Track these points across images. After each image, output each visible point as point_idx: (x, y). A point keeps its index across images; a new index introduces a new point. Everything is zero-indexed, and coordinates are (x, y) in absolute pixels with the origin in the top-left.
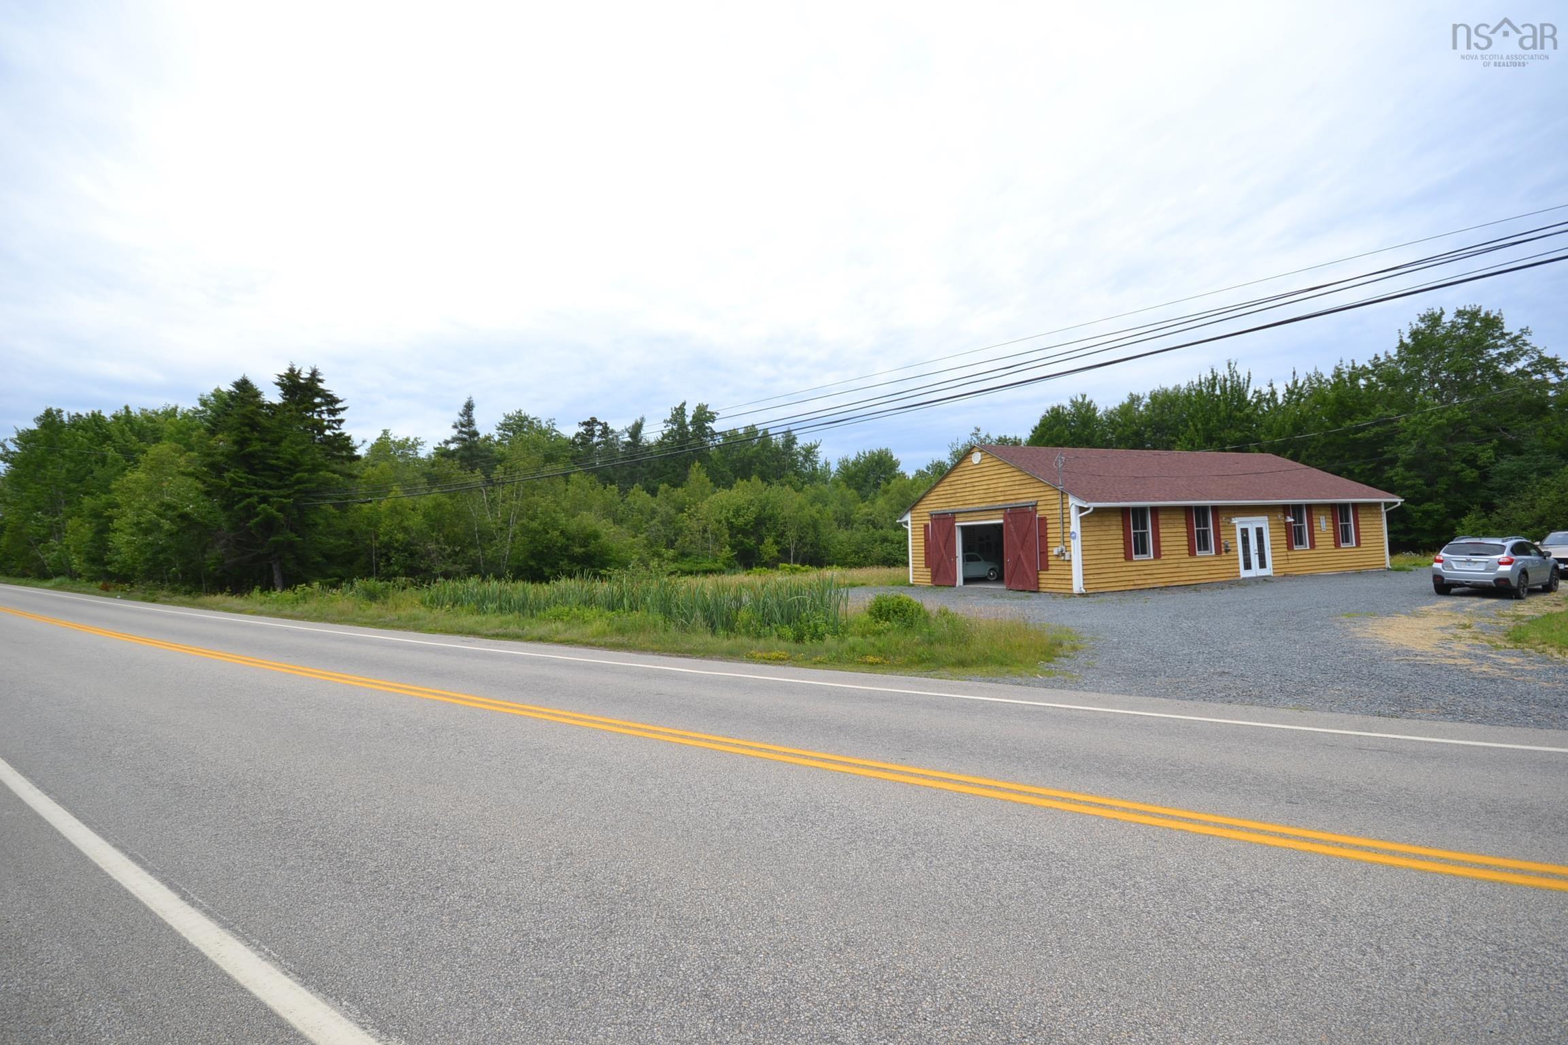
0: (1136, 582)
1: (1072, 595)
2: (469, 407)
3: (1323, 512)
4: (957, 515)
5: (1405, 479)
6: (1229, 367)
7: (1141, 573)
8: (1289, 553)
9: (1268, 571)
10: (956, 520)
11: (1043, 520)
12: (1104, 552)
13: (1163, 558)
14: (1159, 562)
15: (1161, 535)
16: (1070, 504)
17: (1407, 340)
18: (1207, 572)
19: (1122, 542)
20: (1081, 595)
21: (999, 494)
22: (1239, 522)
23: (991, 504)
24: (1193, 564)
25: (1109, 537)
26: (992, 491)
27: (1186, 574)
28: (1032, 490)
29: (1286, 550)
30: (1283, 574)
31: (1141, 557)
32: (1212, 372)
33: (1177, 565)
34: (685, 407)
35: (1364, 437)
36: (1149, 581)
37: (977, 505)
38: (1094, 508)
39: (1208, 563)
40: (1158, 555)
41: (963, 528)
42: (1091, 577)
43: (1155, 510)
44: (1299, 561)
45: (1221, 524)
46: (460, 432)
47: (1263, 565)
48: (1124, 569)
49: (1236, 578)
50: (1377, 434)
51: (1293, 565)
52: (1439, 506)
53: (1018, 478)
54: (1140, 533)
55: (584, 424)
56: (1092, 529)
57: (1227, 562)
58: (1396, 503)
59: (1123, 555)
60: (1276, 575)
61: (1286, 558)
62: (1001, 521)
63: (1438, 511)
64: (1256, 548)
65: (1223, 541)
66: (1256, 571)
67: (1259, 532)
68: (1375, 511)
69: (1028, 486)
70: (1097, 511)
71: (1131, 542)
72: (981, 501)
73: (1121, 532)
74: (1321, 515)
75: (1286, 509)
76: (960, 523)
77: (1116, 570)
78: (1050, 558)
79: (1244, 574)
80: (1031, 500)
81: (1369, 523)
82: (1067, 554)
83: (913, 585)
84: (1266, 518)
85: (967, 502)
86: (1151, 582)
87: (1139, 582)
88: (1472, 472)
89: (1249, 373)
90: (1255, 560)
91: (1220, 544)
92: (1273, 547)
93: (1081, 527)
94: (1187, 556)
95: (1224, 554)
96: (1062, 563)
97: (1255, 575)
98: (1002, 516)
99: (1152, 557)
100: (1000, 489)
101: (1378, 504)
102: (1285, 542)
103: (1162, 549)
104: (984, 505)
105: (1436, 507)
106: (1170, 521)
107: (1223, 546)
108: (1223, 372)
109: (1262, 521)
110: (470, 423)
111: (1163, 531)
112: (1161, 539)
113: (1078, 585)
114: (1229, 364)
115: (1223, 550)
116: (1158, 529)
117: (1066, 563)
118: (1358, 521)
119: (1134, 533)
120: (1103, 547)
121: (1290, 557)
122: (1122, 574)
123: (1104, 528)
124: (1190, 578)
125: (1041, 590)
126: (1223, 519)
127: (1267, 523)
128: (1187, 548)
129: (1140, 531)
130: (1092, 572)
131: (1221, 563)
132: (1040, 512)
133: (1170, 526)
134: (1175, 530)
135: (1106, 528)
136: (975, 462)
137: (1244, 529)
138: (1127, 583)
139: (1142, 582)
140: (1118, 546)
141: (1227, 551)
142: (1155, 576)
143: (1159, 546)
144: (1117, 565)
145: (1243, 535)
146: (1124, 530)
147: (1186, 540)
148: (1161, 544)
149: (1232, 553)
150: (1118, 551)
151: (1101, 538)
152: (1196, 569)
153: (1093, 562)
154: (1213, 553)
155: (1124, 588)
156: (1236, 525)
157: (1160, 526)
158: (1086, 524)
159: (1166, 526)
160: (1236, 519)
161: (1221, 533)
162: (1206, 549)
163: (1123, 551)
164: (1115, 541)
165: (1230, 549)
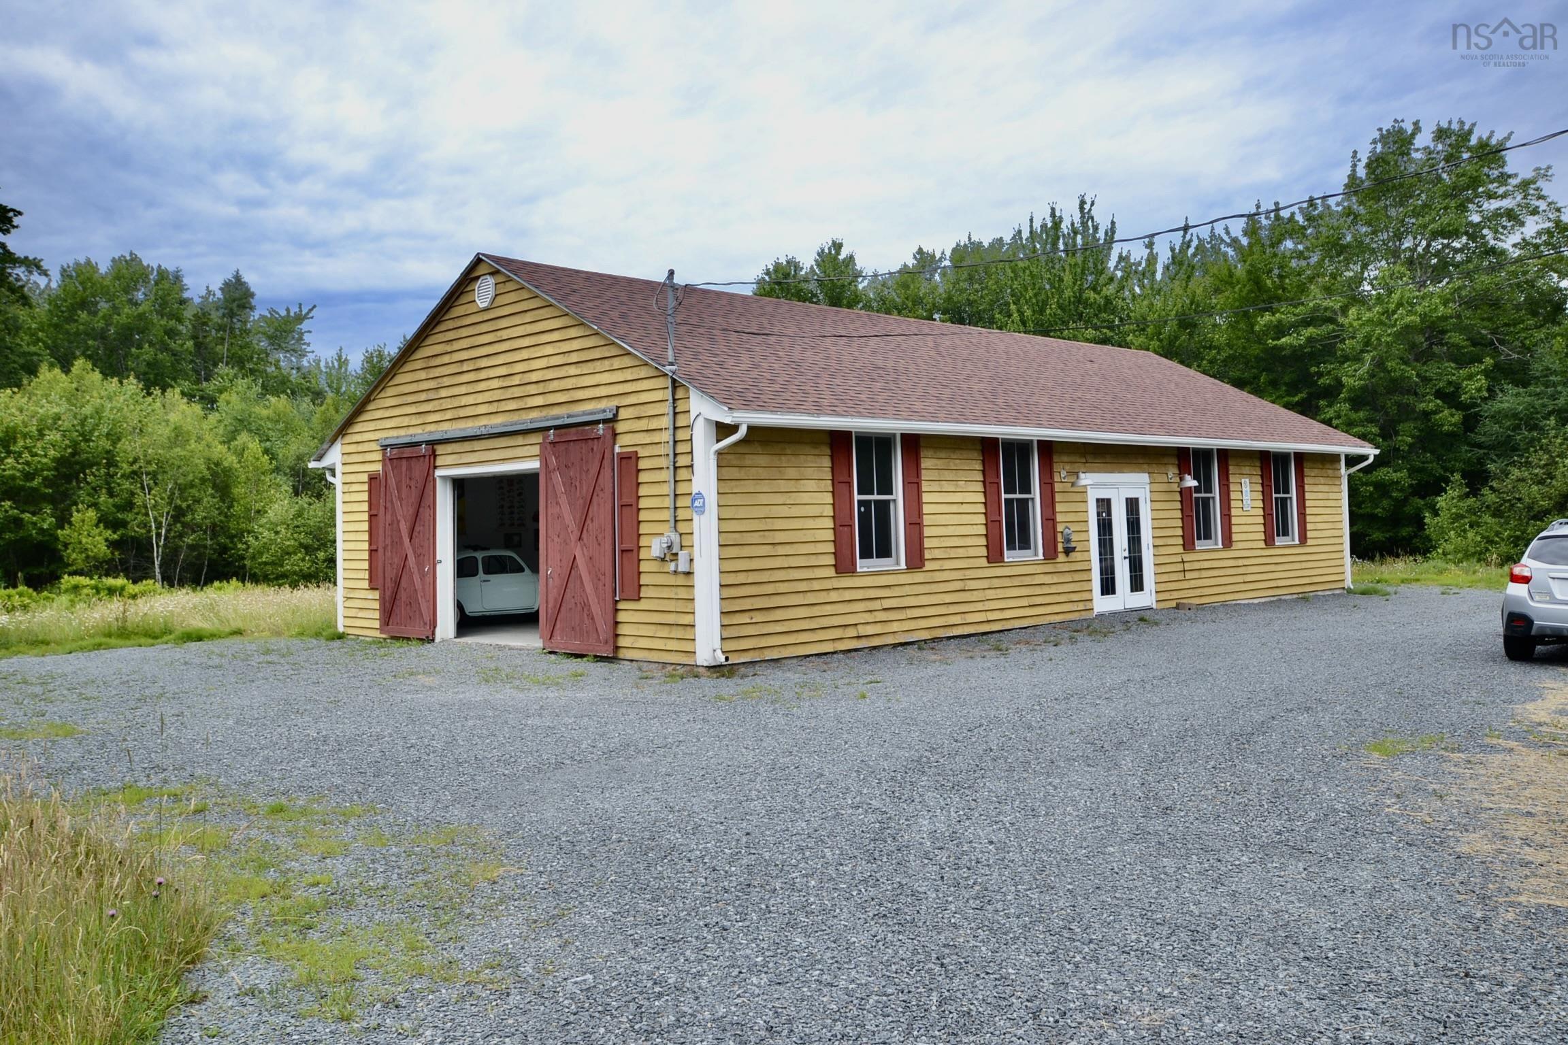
0: (860, 630)
1: (692, 671)
3: (1246, 469)
4: (440, 449)
6: (1082, 208)
7: (876, 605)
8: (1187, 557)
9: (1146, 599)
10: (440, 461)
11: (630, 460)
12: (781, 550)
13: (929, 566)
14: (918, 577)
15: (925, 509)
16: (693, 415)
17: (1361, 172)
18: (1025, 602)
19: (830, 523)
20: (716, 669)
21: (532, 389)
22: (1095, 486)
23: (515, 417)
24: (996, 583)
25: (795, 511)
26: (516, 380)
27: (980, 606)
28: (606, 378)
29: (1180, 549)
30: (1174, 604)
31: (875, 564)
32: (1053, 214)
33: (958, 585)
35: (1291, 346)
36: (895, 627)
37: (484, 421)
38: (752, 429)
39: (1028, 580)
40: (916, 560)
41: (460, 485)
42: (745, 619)
43: (912, 446)
44: (1204, 574)
45: (1057, 487)
47: (1137, 584)
48: (834, 596)
49: (1085, 615)
50: (1310, 340)
51: (1193, 584)
52: (1399, 474)
53: (576, 345)
54: (876, 502)
56: (750, 486)
57: (1068, 578)
59: (831, 560)
60: (1162, 605)
61: (1180, 567)
62: (534, 465)
63: (1398, 483)
64: (1126, 545)
65: (1060, 528)
66: (1124, 599)
67: (1133, 508)
68: (1330, 472)
69: (598, 366)
70: (761, 437)
71: (851, 525)
72: (493, 408)
73: (829, 499)
74: (1244, 474)
75: (1181, 457)
76: (451, 467)
77: (811, 598)
78: (644, 567)
79: (1103, 604)
80: (603, 404)
81: (1320, 496)
82: (683, 555)
83: (341, 637)
84: (1144, 478)
85: (462, 413)
86: (899, 630)
87: (870, 630)
88: (1452, 415)
89: (1113, 223)
90: (1122, 571)
91: (1054, 533)
92: (1159, 542)
93: (721, 479)
94: (984, 562)
95: (1061, 557)
96: (672, 580)
97: (1120, 607)
98: (536, 450)
99: (903, 566)
100: (534, 377)
101: (1334, 458)
102: (1180, 532)
103: (927, 543)
104: (499, 419)
105: (1395, 476)
106: (948, 475)
107: (1060, 538)
108: (1070, 215)
109: (1140, 485)
111: (931, 501)
112: (927, 520)
113: (707, 643)
114: (1083, 203)
115: (1060, 547)
116: (919, 493)
117: (681, 580)
118: (1304, 492)
119: (860, 503)
120: (779, 537)
121: (1187, 566)
122: (828, 609)
123: (783, 486)
124: (992, 616)
125: (623, 654)
126: (1061, 473)
127: (1148, 487)
128: (983, 541)
129: (876, 497)
130: (747, 604)
131: (1055, 579)
132: (623, 440)
133: (947, 486)
134: (958, 498)
135: (790, 486)
136: (482, 304)
137: (1103, 500)
138: (837, 633)
139: (878, 629)
140: (820, 535)
141: (1068, 551)
142: (910, 612)
143: (920, 537)
144: (815, 585)
145: (1099, 513)
146: (835, 492)
147: (981, 523)
148: (925, 532)
149: (1078, 556)
150: (820, 548)
151: (775, 511)
152: (1001, 593)
153: (752, 577)
154: (1040, 555)
155: (829, 648)
156: (1088, 490)
157: (924, 486)
158: (734, 472)
159: (937, 486)
160: (1089, 477)
161: (1057, 507)
162: (1024, 546)
163: (832, 547)
164: (811, 522)
165: (1074, 546)
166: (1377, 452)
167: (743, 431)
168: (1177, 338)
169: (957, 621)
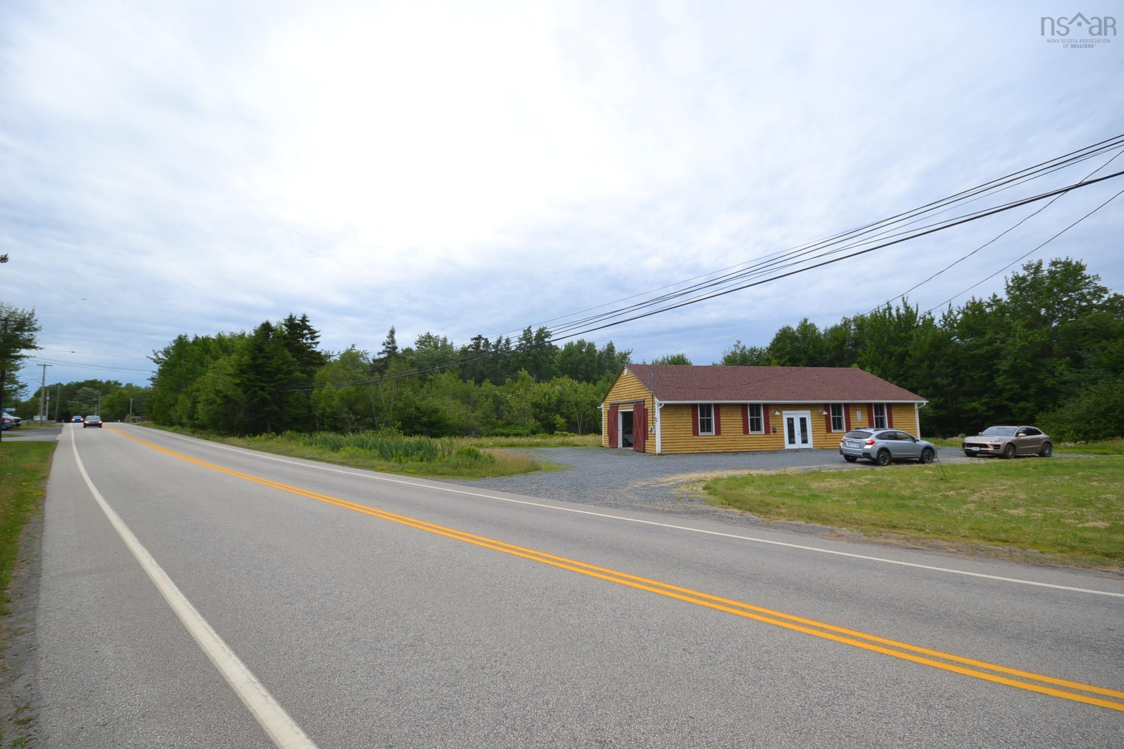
0: (701, 449)
1: (655, 454)
2: (392, 332)
4: (619, 405)
5: (1006, 384)
6: (904, 300)
7: (706, 443)
8: (827, 435)
9: (809, 446)
10: (619, 408)
11: (647, 410)
12: (677, 430)
13: (722, 434)
14: (719, 437)
15: (721, 421)
16: (656, 401)
18: (757, 445)
19: (691, 424)
20: (659, 455)
21: (633, 393)
22: (786, 415)
23: (631, 399)
24: (747, 439)
25: (681, 421)
26: (630, 391)
27: (740, 445)
28: (643, 392)
29: (825, 432)
30: (821, 448)
31: (706, 433)
32: (888, 304)
33: (734, 439)
34: (531, 329)
37: (626, 400)
38: (665, 404)
39: (759, 439)
40: (718, 432)
41: (623, 413)
42: (667, 444)
43: (717, 406)
45: (770, 415)
46: (387, 347)
47: (805, 441)
48: (693, 440)
49: (781, 449)
51: (831, 442)
52: (1030, 404)
53: (639, 385)
55: (474, 339)
56: (669, 416)
57: (774, 439)
59: (692, 432)
60: (815, 448)
61: (825, 437)
62: (632, 410)
64: (799, 430)
65: (771, 426)
66: (799, 445)
67: (803, 421)
68: (908, 408)
69: (642, 390)
71: (698, 425)
72: (627, 397)
73: (691, 418)
74: (858, 410)
75: (826, 406)
76: (621, 410)
77: (686, 441)
78: (649, 432)
79: (788, 446)
80: (641, 398)
81: (902, 416)
82: (654, 430)
83: (603, 447)
84: (809, 412)
85: (622, 397)
86: (712, 449)
87: (703, 449)
90: (798, 437)
91: (769, 427)
92: (814, 430)
93: (661, 415)
94: (742, 434)
95: (772, 433)
96: (652, 436)
97: (798, 448)
98: (634, 407)
99: (714, 434)
100: (633, 391)
102: (825, 427)
103: (722, 429)
104: (628, 400)
105: (1028, 405)
106: (729, 412)
107: (771, 428)
109: (807, 414)
110: (393, 342)
111: (723, 419)
112: (721, 423)
113: (658, 449)
115: (771, 431)
116: (719, 417)
117: (654, 436)
118: (892, 415)
119: (701, 420)
120: (677, 427)
121: (828, 437)
122: (691, 443)
123: (678, 416)
124: (744, 448)
125: (646, 451)
126: (771, 412)
127: (810, 415)
128: (742, 429)
129: (706, 418)
130: (668, 441)
131: (769, 439)
132: (646, 406)
133: (729, 416)
134: (733, 418)
135: (680, 416)
136: (625, 374)
137: (790, 418)
138: (694, 449)
139: (706, 449)
140: (689, 427)
141: (774, 432)
142: (716, 445)
143: (720, 428)
144: (687, 438)
145: (788, 422)
146: (693, 417)
147: (741, 424)
148: (722, 426)
149: (779, 433)
150: (688, 430)
151: (676, 421)
152: (748, 442)
153: (669, 436)
154: (764, 433)
155: (691, 452)
156: (784, 415)
157: (721, 415)
158: (665, 413)
159: (725, 415)
160: (784, 412)
161: (770, 420)
162: (757, 430)
163: (692, 430)
164: (686, 424)
165: (777, 431)
166: (928, 402)
167: (663, 405)
168: (929, 352)
169: (733, 448)
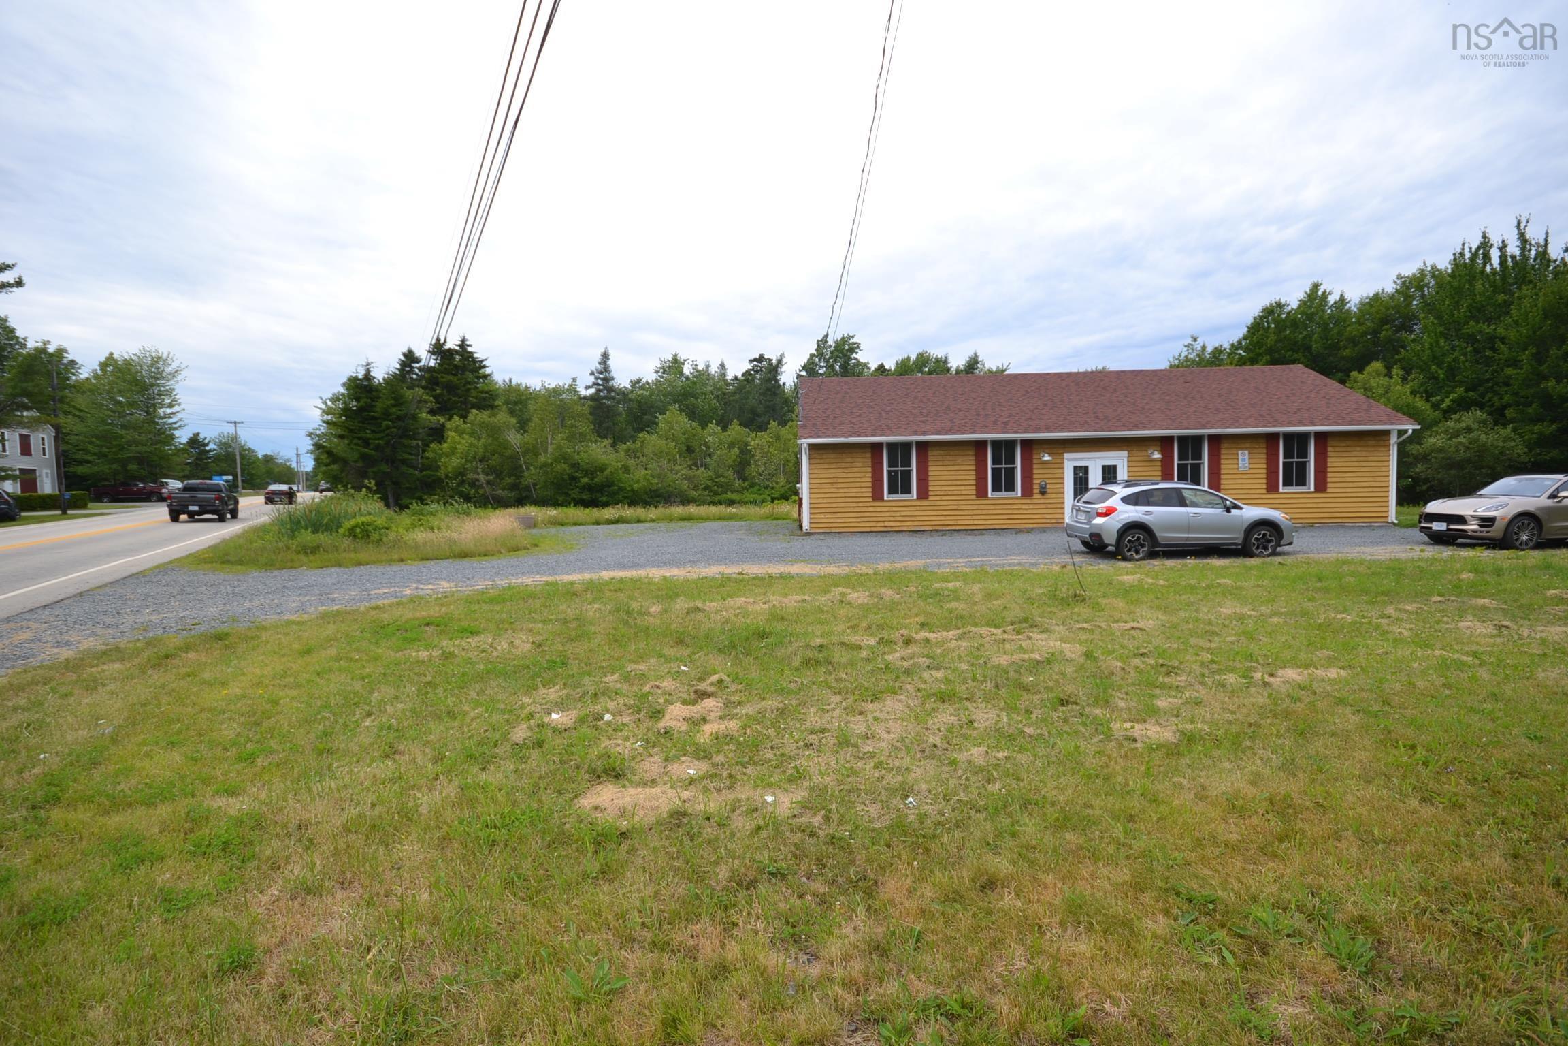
0: (886, 524)
1: (803, 533)
2: (605, 356)
3: (1248, 445)
7: (898, 514)
12: (841, 490)
13: (930, 498)
14: (925, 503)
15: (930, 473)
18: (1004, 517)
19: (870, 480)
20: (806, 534)
22: (1071, 461)
24: (982, 507)
25: (849, 475)
27: (968, 517)
31: (898, 497)
33: (956, 507)
36: (909, 523)
39: (1009, 507)
40: (923, 494)
42: (822, 516)
43: (923, 447)
45: (1035, 461)
46: (597, 378)
48: (871, 509)
49: (1057, 526)
54: (902, 470)
56: (826, 466)
57: (1043, 506)
58: (1406, 431)
59: (869, 495)
65: (1036, 481)
67: (1110, 470)
71: (883, 481)
73: (870, 470)
74: (1242, 449)
75: (1164, 442)
77: (857, 510)
81: (1351, 459)
84: (1125, 454)
86: (910, 524)
87: (892, 524)
91: (1031, 484)
93: (810, 463)
94: (974, 497)
95: (1037, 496)
99: (915, 497)
101: (1387, 433)
103: (930, 488)
106: (948, 458)
107: (1035, 486)
109: (1119, 459)
110: (606, 369)
111: (934, 470)
112: (930, 478)
113: (807, 524)
115: (1036, 491)
116: (926, 466)
118: (1327, 458)
119: (889, 472)
120: (842, 485)
122: (867, 514)
123: (844, 465)
124: (976, 522)
126: (1038, 456)
127: (1126, 460)
128: (974, 488)
129: (899, 469)
130: (823, 510)
131: (1031, 507)
133: (947, 463)
134: (956, 468)
135: (848, 465)
137: (1080, 467)
138: (874, 524)
139: (898, 524)
140: (863, 485)
141: (1043, 493)
142: (918, 518)
143: (927, 486)
144: (861, 505)
145: (1075, 474)
146: (873, 467)
147: (972, 479)
148: (930, 483)
149: (1054, 496)
150: (864, 490)
151: (838, 475)
152: (985, 512)
153: (825, 501)
154: (1019, 495)
155: (868, 530)
156: (1066, 461)
157: (930, 464)
158: (818, 461)
159: (940, 463)
160: (1066, 455)
161: (1035, 471)
162: (1006, 491)
163: (870, 490)
164: (858, 480)
165: (1049, 491)
169: (952, 523)
